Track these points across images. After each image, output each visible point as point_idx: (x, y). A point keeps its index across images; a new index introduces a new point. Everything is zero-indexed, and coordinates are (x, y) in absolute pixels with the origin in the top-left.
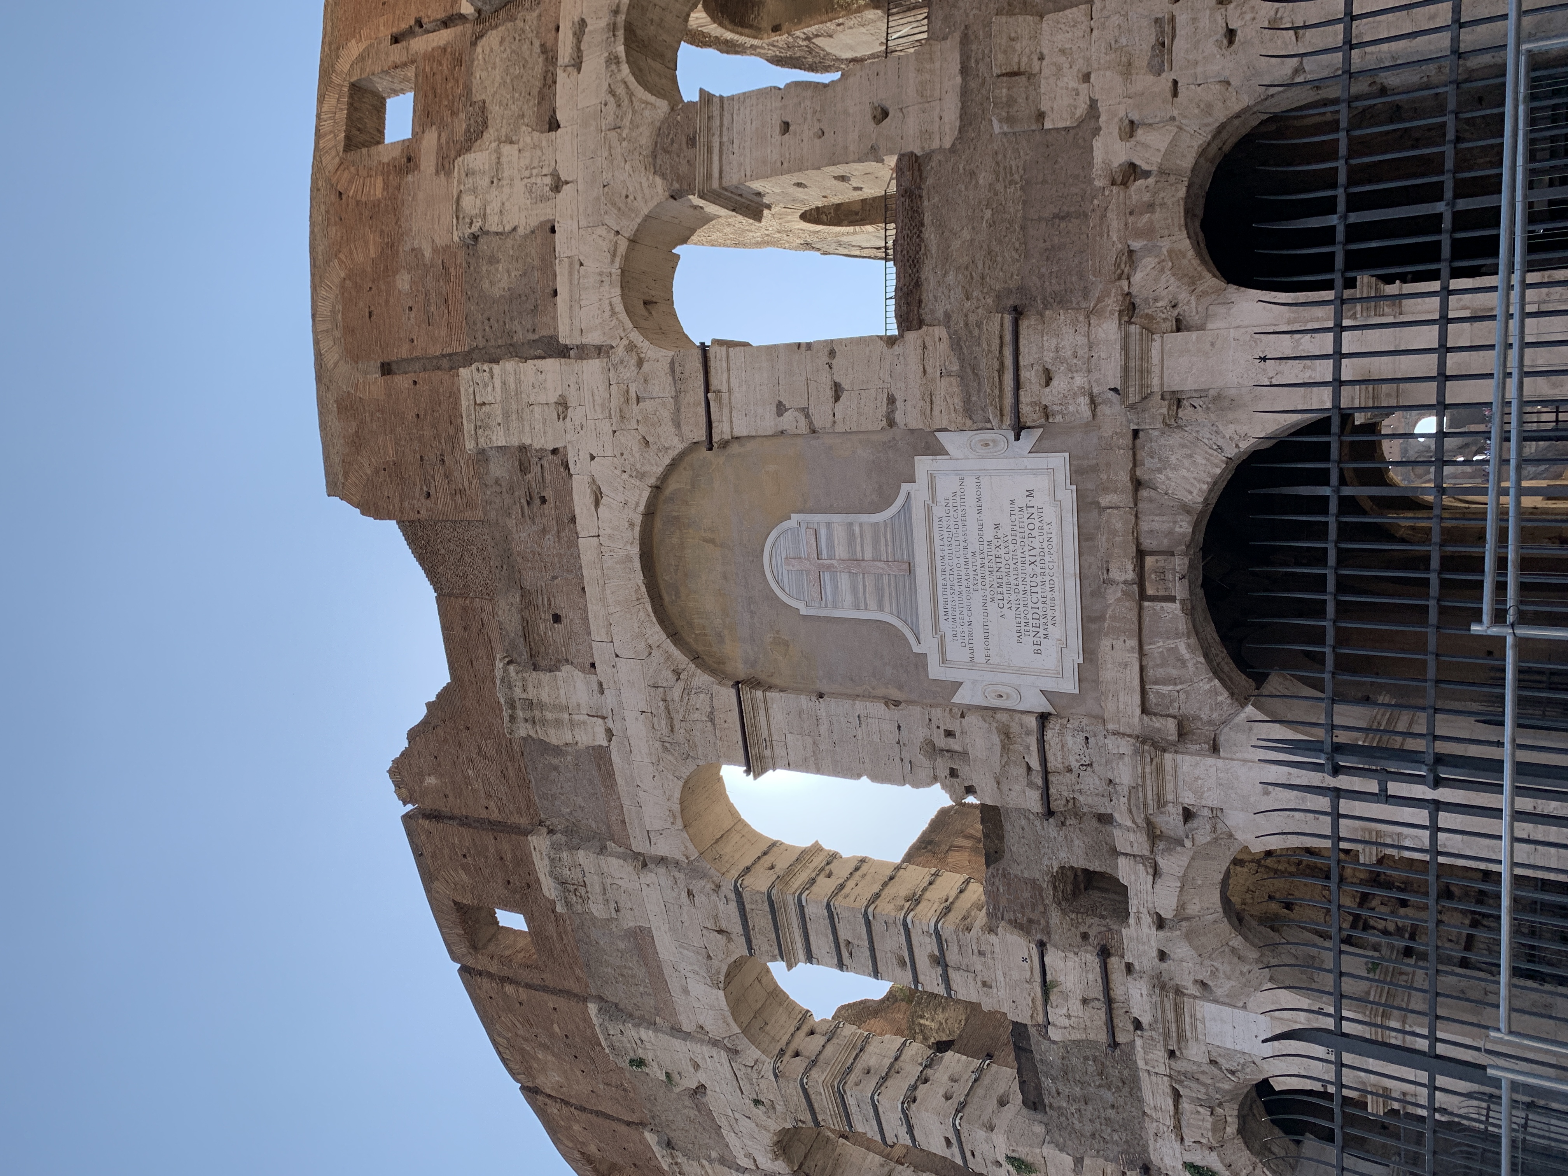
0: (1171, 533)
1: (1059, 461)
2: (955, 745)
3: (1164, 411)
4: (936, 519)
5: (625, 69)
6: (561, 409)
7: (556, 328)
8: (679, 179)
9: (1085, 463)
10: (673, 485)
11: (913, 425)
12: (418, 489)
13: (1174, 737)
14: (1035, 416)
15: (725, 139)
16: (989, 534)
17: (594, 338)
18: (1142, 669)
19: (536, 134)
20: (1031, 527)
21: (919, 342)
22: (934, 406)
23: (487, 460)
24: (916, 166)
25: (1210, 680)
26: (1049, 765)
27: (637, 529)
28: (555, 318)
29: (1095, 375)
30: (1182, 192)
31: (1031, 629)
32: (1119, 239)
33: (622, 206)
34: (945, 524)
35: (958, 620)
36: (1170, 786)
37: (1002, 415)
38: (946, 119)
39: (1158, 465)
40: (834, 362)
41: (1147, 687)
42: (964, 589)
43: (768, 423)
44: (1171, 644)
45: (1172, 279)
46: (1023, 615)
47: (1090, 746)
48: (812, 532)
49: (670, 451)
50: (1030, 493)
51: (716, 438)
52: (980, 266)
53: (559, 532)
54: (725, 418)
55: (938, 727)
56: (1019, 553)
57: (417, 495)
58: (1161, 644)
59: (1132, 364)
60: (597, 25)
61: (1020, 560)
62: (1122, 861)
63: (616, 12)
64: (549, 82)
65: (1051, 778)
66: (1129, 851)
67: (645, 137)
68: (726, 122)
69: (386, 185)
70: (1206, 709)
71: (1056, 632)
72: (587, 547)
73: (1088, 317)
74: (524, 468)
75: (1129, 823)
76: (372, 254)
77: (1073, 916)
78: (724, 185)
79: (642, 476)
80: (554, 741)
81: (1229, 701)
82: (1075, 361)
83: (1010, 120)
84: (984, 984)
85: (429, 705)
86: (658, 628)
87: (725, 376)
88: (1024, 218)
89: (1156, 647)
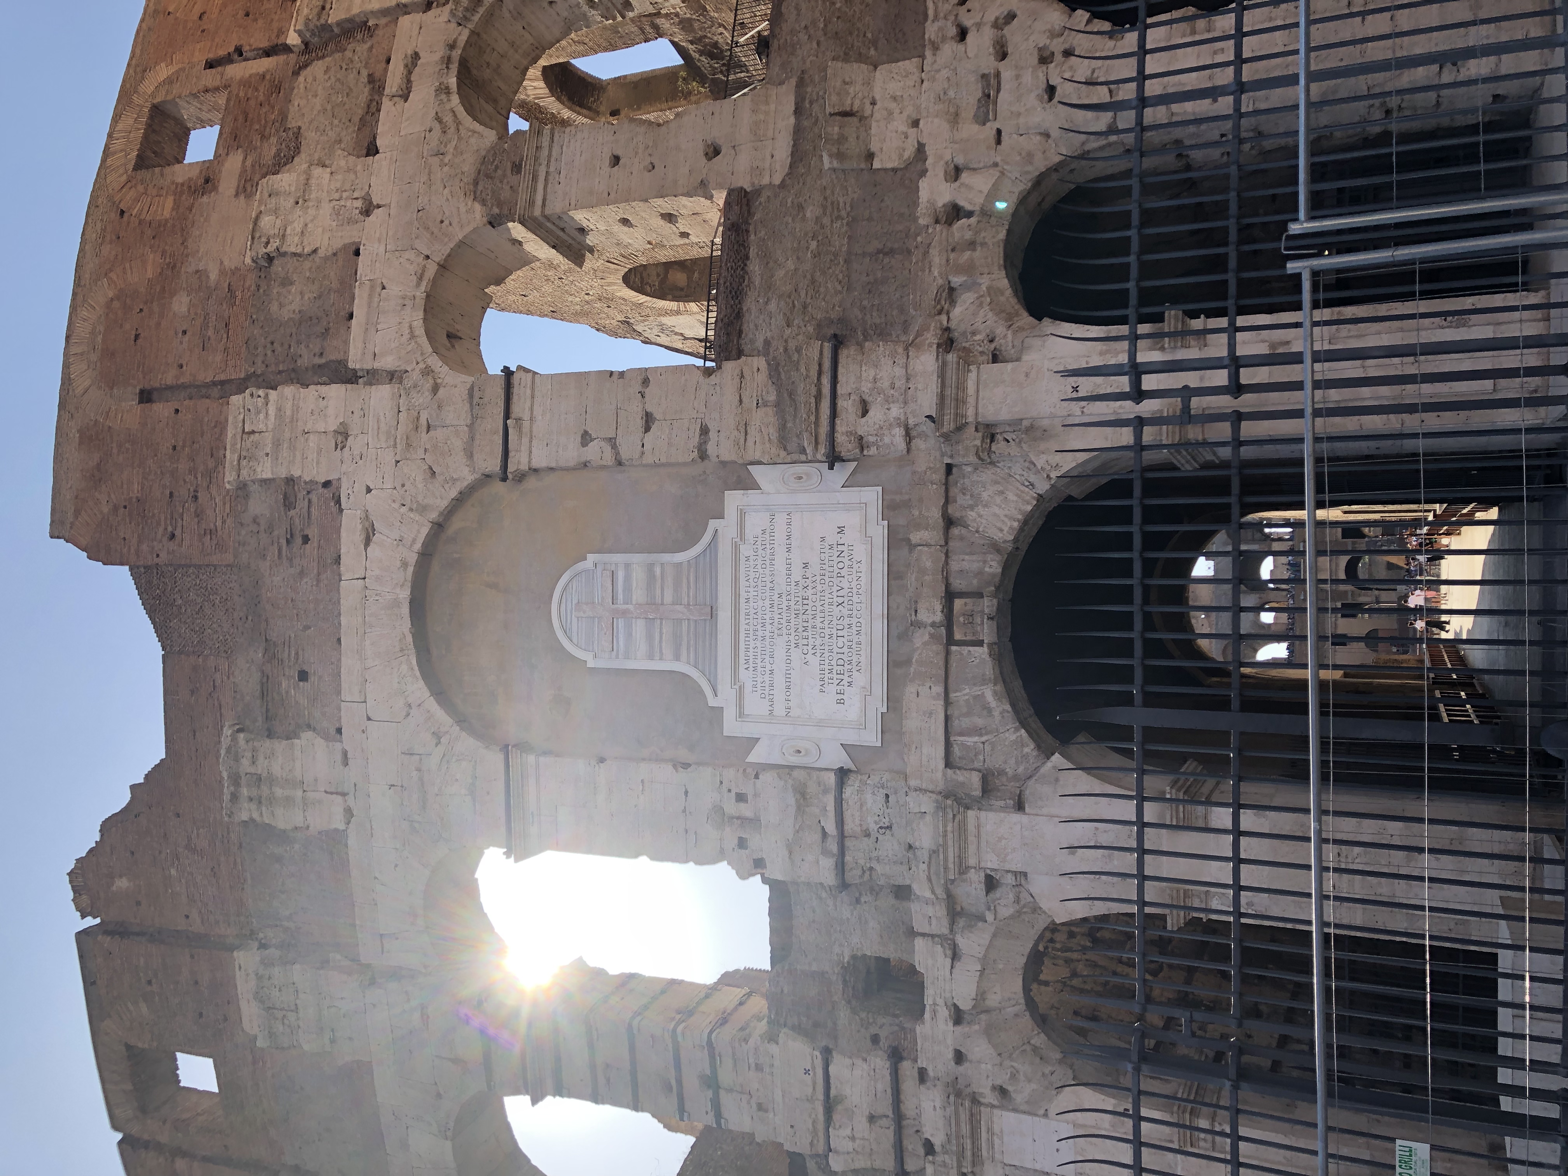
0: (980, 573)
1: (872, 495)
2: (746, 810)
3: (978, 442)
4: (743, 559)
5: (455, 99)
6: (340, 439)
7: (346, 352)
8: (500, 204)
9: (898, 498)
10: (457, 524)
11: (726, 456)
12: (161, 530)
13: (978, 793)
14: (850, 446)
15: (552, 169)
16: (797, 575)
17: (388, 362)
18: (947, 718)
19: (352, 159)
20: (841, 565)
21: (738, 371)
22: (748, 437)
23: (247, 497)
24: (744, 201)
25: (1017, 730)
26: (846, 828)
27: (411, 569)
28: (346, 342)
29: (912, 406)
30: (1002, 235)
31: (835, 676)
32: (940, 274)
33: (436, 231)
34: (752, 563)
35: (759, 669)
36: (972, 849)
37: (817, 443)
38: (777, 157)
39: (971, 502)
40: (647, 391)
41: (952, 739)
42: (767, 634)
44: (977, 691)
45: (990, 314)
46: (827, 661)
47: (890, 804)
48: (609, 573)
49: (458, 483)
50: (841, 530)
51: (511, 468)
52: (803, 294)
53: (319, 574)
54: (524, 448)
55: (730, 791)
56: (826, 594)
57: (159, 536)
58: (967, 691)
59: (948, 392)
60: (430, 59)
61: (827, 601)
62: (919, 942)
63: (452, 46)
64: (373, 110)
65: (848, 843)
66: (926, 930)
67: (468, 164)
68: (554, 153)
69: (176, 206)
70: (1012, 761)
71: (860, 679)
72: (349, 591)
73: (906, 349)
74: (288, 503)
75: (928, 894)
76: (150, 275)
77: (863, 1015)
78: (548, 212)
79: (422, 509)
80: (281, 825)
81: (1035, 753)
82: (892, 392)
83: (840, 156)
84: (760, 1107)
85: (133, 788)
86: (421, 683)
87: (528, 404)
88: (849, 253)
89: (962, 695)
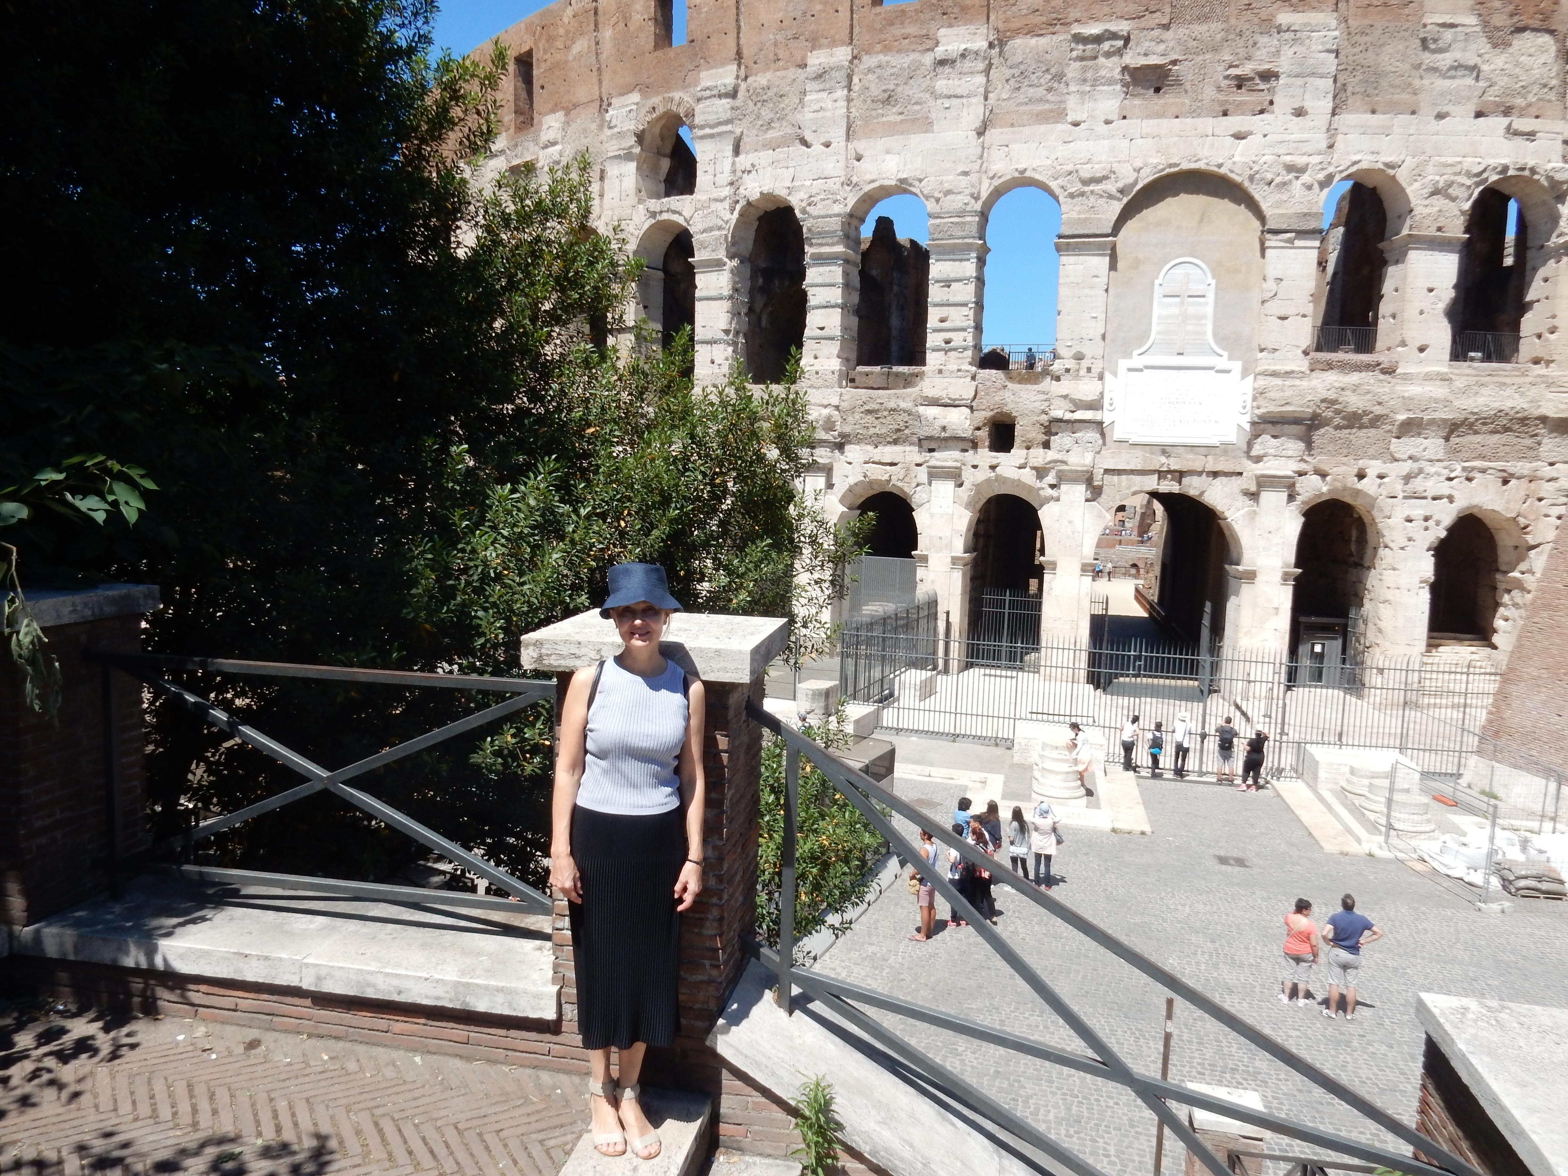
0: (1190, 487)
1: (1233, 438)
2: (1083, 372)
3: (1252, 489)
4: (1206, 373)
5: (1496, 178)
6: (1299, 111)
7: (1350, 112)
9: (1229, 450)
11: (1260, 363)
13: (1093, 483)
14: (1258, 429)
17: (1339, 143)
19: (1477, 99)
25: (1121, 499)
26: (1075, 424)
27: (1216, 169)
28: (1358, 111)
30: (1346, 497)
34: (1204, 377)
36: (1069, 481)
39: (1224, 484)
40: (1299, 318)
41: (1117, 473)
43: (1272, 272)
47: (1087, 445)
48: (1204, 293)
49: (1261, 200)
51: (1268, 236)
53: (1218, 100)
54: (1277, 243)
55: (1092, 363)
59: (1274, 480)
60: (1529, 153)
62: (1024, 452)
63: (1533, 171)
64: (1506, 110)
65: (1069, 424)
66: (1030, 456)
70: (1106, 497)
72: (1207, 124)
73: (1300, 457)
75: (1048, 459)
77: (988, 424)
79: (1251, 178)
80: (1071, 73)
84: (938, 371)
86: (1151, 178)
87: (1303, 246)
89: (1137, 477)
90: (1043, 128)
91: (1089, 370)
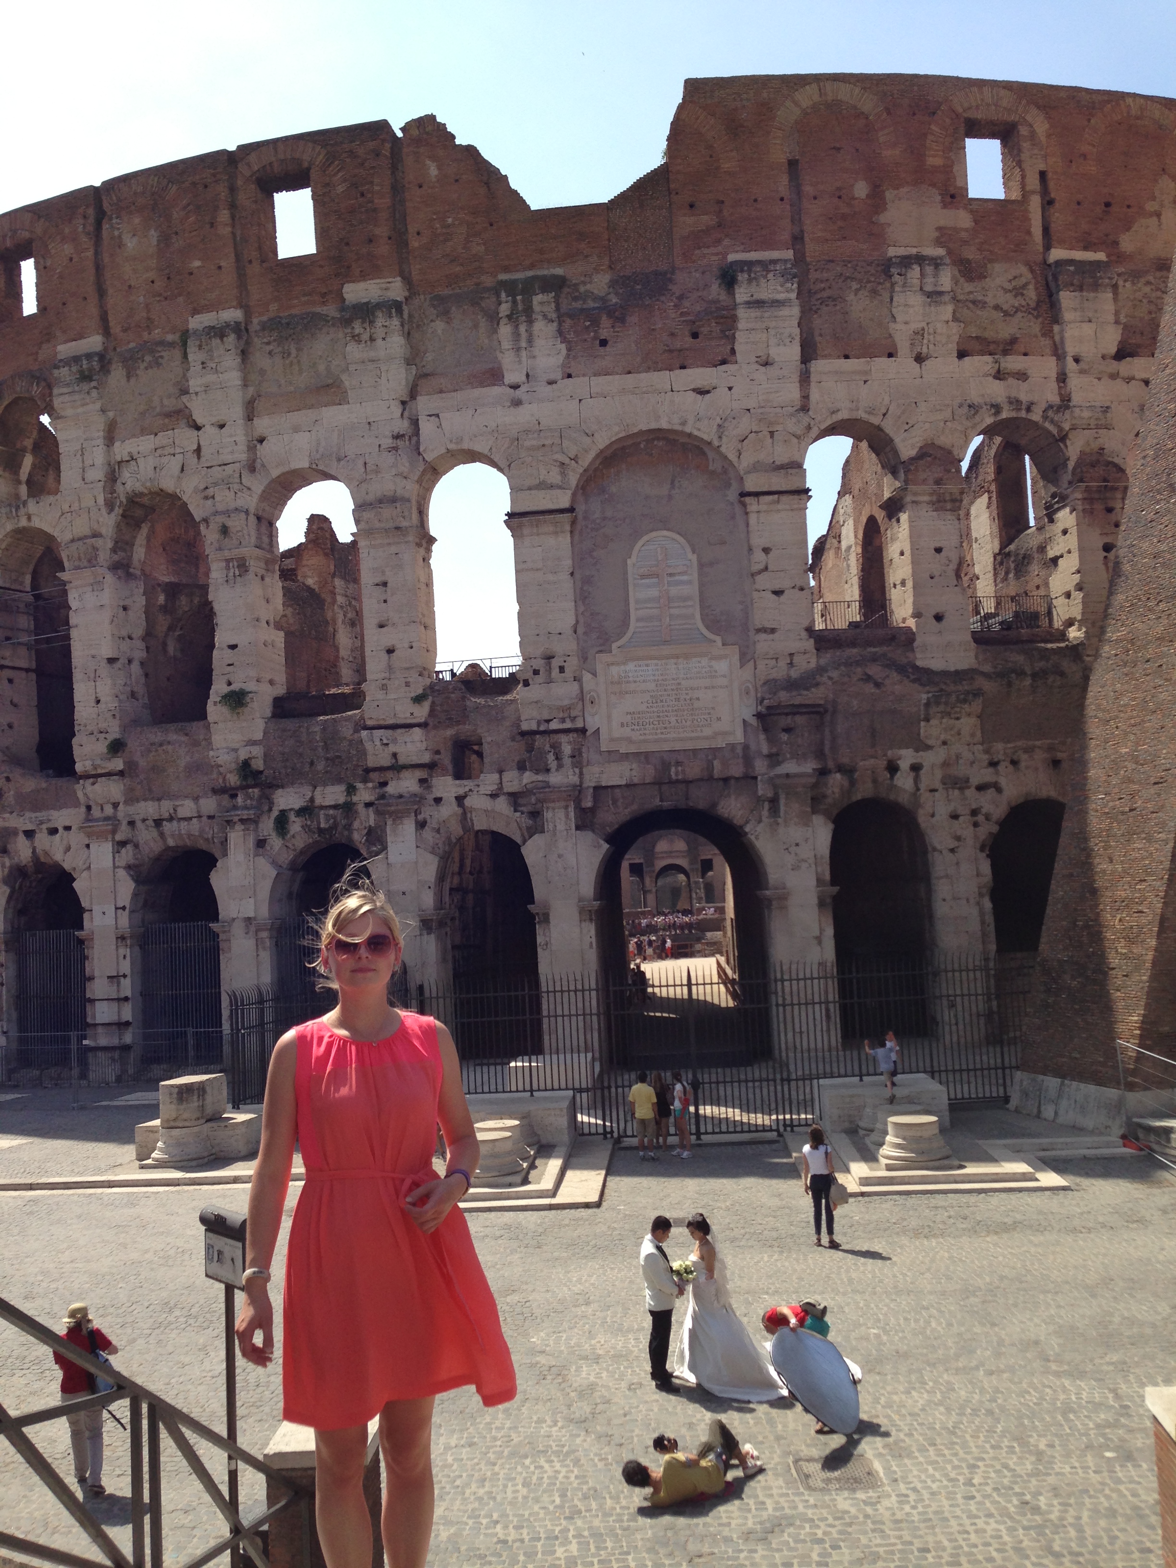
0: (699, 798)
1: (739, 737)
2: (555, 672)
3: (768, 795)
4: (699, 659)
6: (764, 360)
7: (822, 357)
11: (758, 646)
12: (695, 195)
13: (583, 806)
14: (765, 723)
16: (692, 694)
18: (620, 786)
19: (957, 338)
20: (699, 720)
21: (807, 650)
22: (770, 660)
24: (908, 642)
25: (618, 822)
26: (554, 735)
27: (679, 428)
28: (829, 356)
29: (788, 758)
30: (880, 795)
31: (636, 721)
33: (900, 420)
34: (697, 665)
35: (636, 674)
36: (553, 805)
37: (769, 707)
38: (931, 660)
39: (737, 792)
40: (795, 590)
41: (610, 790)
42: (657, 678)
43: (758, 541)
44: (636, 801)
45: (837, 795)
46: (644, 716)
47: (571, 759)
48: (686, 570)
49: (737, 460)
51: (748, 500)
52: (850, 690)
53: (672, 351)
54: (760, 507)
55: (565, 661)
56: (682, 713)
57: (690, 193)
60: (1022, 391)
62: (496, 776)
63: (1028, 409)
64: (991, 347)
65: (546, 736)
66: (504, 780)
68: (946, 506)
69: (935, 169)
70: (601, 822)
71: (636, 736)
72: (663, 378)
73: (820, 750)
74: (719, 319)
75: (525, 781)
76: (884, 153)
77: (449, 745)
79: (719, 434)
80: (500, 329)
81: (607, 833)
84: (383, 685)
86: (608, 442)
87: (788, 507)
89: (633, 794)
90: (478, 392)
91: (562, 669)
